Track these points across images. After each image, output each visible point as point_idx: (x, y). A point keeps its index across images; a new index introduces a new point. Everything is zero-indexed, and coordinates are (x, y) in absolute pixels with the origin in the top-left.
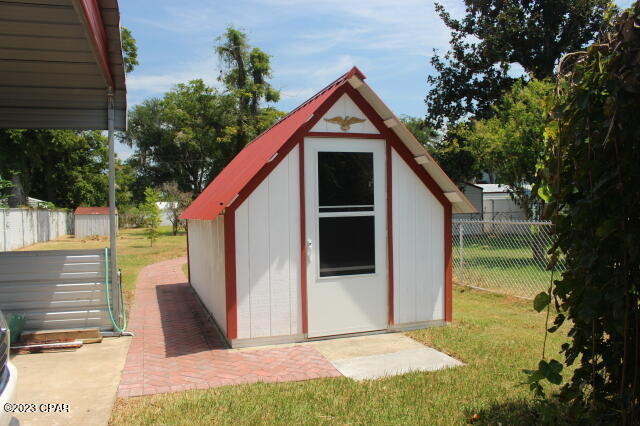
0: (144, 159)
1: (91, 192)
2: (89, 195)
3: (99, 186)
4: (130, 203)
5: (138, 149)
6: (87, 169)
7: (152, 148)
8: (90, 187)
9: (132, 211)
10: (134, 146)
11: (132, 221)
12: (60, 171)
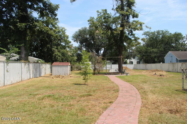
0: (81, 47)
1: (60, 56)
2: (59, 58)
3: (63, 54)
4: (76, 62)
5: (79, 44)
6: (59, 47)
7: (84, 44)
8: (60, 54)
9: (77, 64)
10: (78, 43)
11: (77, 68)
12: (48, 48)
